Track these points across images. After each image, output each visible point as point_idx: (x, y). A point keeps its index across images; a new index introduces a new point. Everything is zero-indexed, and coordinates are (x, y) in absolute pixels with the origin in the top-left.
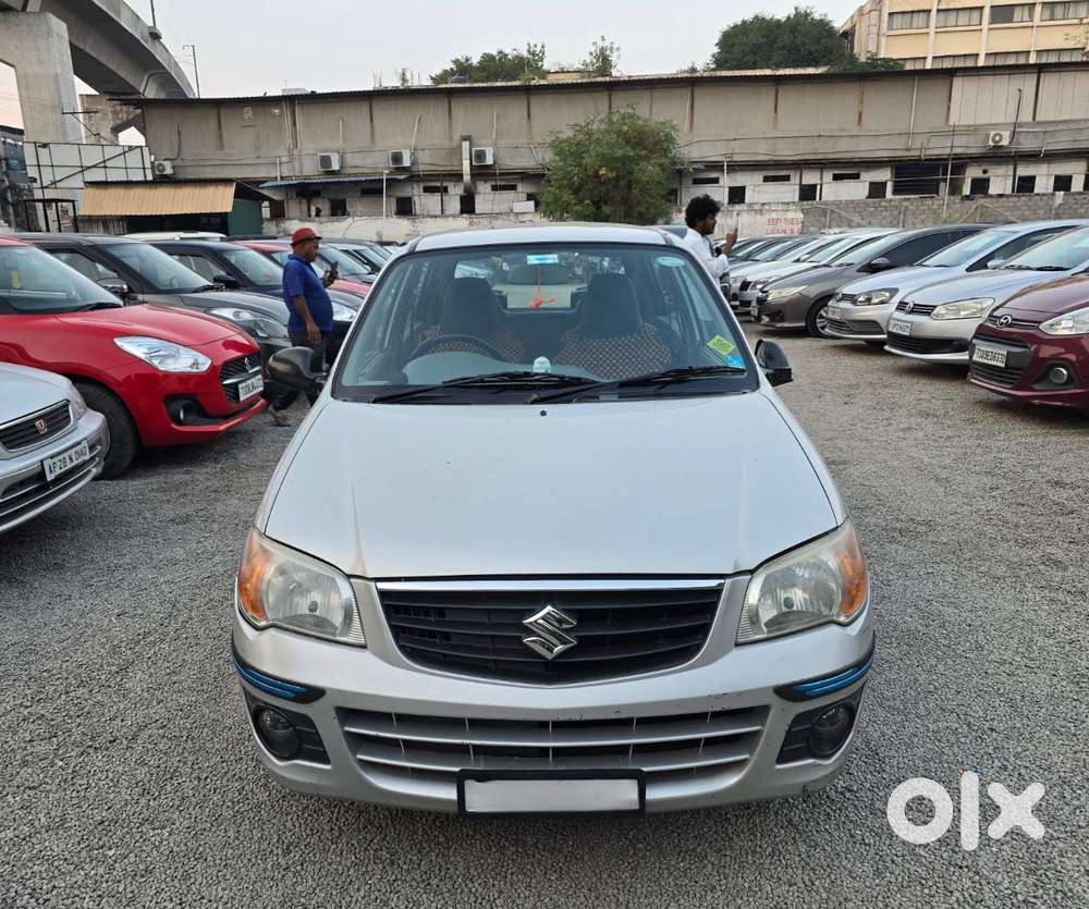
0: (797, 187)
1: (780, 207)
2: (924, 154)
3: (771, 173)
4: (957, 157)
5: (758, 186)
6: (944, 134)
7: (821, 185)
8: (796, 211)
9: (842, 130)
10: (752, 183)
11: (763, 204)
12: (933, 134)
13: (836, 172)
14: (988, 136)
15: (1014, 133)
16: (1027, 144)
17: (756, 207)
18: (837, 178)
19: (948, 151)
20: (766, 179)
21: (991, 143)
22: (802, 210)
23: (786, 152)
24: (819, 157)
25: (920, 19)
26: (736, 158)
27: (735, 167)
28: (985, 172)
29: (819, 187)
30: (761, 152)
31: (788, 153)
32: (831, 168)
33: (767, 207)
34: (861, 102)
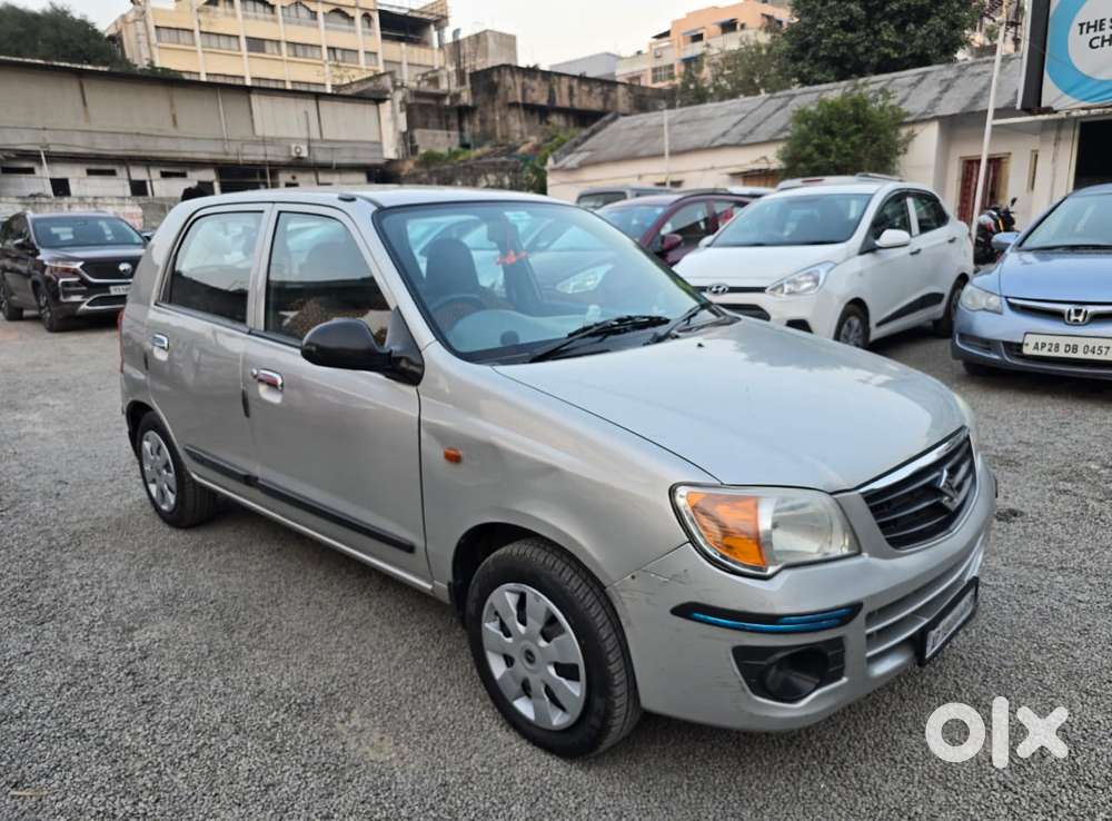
0: (127, 183)
1: (115, 201)
2: (242, 159)
3: (94, 167)
4: (271, 164)
5: (83, 178)
6: (256, 143)
7: (151, 181)
8: (133, 205)
9: (160, 130)
10: (75, 175)
11: (96, 198)
12: (244, 142)
13: (164, 170)
14: (289, 148)
15: (309, 148)
16: (321, 157)
17: (90, 200)
18: (165, 175)
19: (262, 158)
20: (90, 172)
21: (294, 154)
22: (140, 205)
23: (105, 146)
24: (143, 154)
25: (185, 37)
26: (53, 149)
27: (54, 158)
28: (294, 178)
29: (148, 184)
30: (79, 145)
31: (108, 147)
32: (159, 166)
33: (100, 201)
34: (172, 106)
